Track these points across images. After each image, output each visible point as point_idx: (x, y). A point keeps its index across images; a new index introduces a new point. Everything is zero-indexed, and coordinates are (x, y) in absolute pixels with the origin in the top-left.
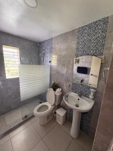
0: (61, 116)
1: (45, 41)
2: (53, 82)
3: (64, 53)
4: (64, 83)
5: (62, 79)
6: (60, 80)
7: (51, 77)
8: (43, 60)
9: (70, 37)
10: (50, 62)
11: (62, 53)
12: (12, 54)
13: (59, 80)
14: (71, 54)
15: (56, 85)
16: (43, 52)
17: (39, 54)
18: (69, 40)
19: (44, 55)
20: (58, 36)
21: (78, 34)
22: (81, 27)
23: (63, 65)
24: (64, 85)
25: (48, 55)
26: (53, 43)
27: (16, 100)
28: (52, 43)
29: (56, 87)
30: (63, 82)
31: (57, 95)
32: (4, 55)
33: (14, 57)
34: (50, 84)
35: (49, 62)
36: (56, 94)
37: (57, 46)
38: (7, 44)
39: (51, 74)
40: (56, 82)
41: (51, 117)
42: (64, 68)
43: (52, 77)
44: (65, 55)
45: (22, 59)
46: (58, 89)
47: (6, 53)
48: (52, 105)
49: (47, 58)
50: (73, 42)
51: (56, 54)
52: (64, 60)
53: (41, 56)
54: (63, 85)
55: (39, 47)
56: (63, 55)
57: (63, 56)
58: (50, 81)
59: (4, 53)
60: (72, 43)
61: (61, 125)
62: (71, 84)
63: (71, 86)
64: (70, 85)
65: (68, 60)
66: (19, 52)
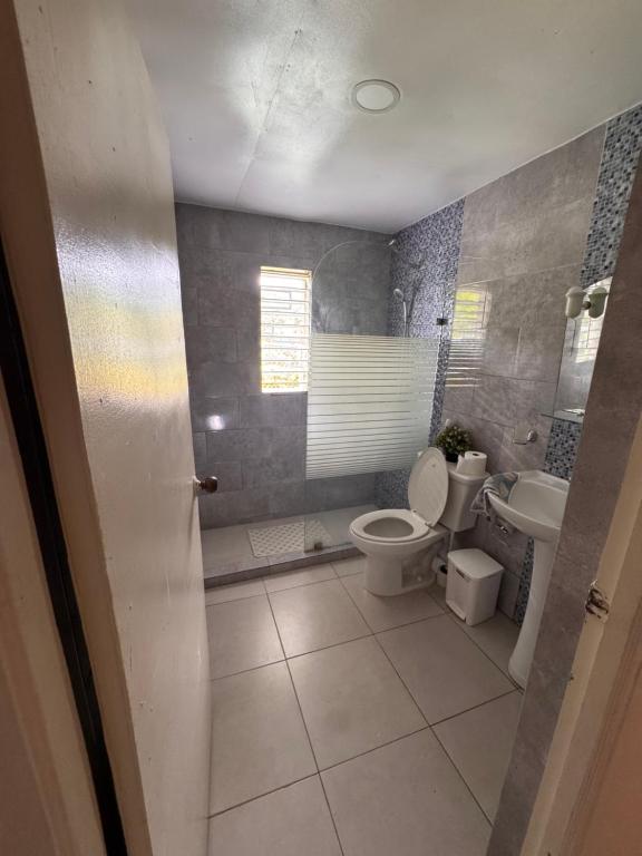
0: (469, 580)
1: (425, 221)
2: (447, 422)
3: (515, 270)
4: (502, 425)
5: (495, 404)
6: (485, 411)
7: (439, 399)
8: (409, 316)
9: (557, 181)
10: (442, 322)
11: (508, 272)
12: (286, 296)
13: (479, 410)
14: (559, 268)
15: (462, 434)
16: (414, 275)
17: (391, 289)
18: (554, 199)
19: (417, 289)
20: (494, 185)
21: (608, 153)
22: (629, 114)
23: (506, 331)
24: (507, 436)
25: (433, 290)
26: (465, 228)
27: (284, 481)
28: (458, 226)
29: (462, 442)
30: (503, 419)
31: (460, 482)
32: (263, 304)
33: (290, 308)
34: (434, 430)
35: (435, 322)
36: (459, 475)
37: (483, 236)
38: (274, 262)
39: (441, 382)
40: (466, 423)
41: (419, 579)
42: (514, 349)
43: (446, 399)
44: (522, 279)
45: (323, 310)
46: (469, 455)
47: (271, 295)
48: (429, 526)
49: (429, 307)
50: (575, 204)
51: (475, 279)
52: (518, 305)
53: (398, 295)
54: (501, 437)
55: (393, 255)
56: (514, 281)
57: (512, 286)
58: (434, 417)
59: (263, 294)
60: (568, 207)
61: (469, 622)
62: (544, 431)
63: (544, 441)
64: (534, 438)
65: (539, 306)
66: (310, 287)
